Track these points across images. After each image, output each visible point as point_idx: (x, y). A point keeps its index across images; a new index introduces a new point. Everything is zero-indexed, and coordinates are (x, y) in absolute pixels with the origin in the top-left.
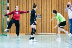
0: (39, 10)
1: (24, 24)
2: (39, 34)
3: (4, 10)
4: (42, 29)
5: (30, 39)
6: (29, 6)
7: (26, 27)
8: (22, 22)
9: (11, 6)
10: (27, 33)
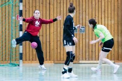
0: (81, 17)
1: (52, 44)
2: (80, 62)
3: (14, 18)
4: (87, 54)
5: (63, 73)
6: (62, 9)
7: (55, 49)
8: (48, 40)
9: (27, 10)
10: (57, 61)
